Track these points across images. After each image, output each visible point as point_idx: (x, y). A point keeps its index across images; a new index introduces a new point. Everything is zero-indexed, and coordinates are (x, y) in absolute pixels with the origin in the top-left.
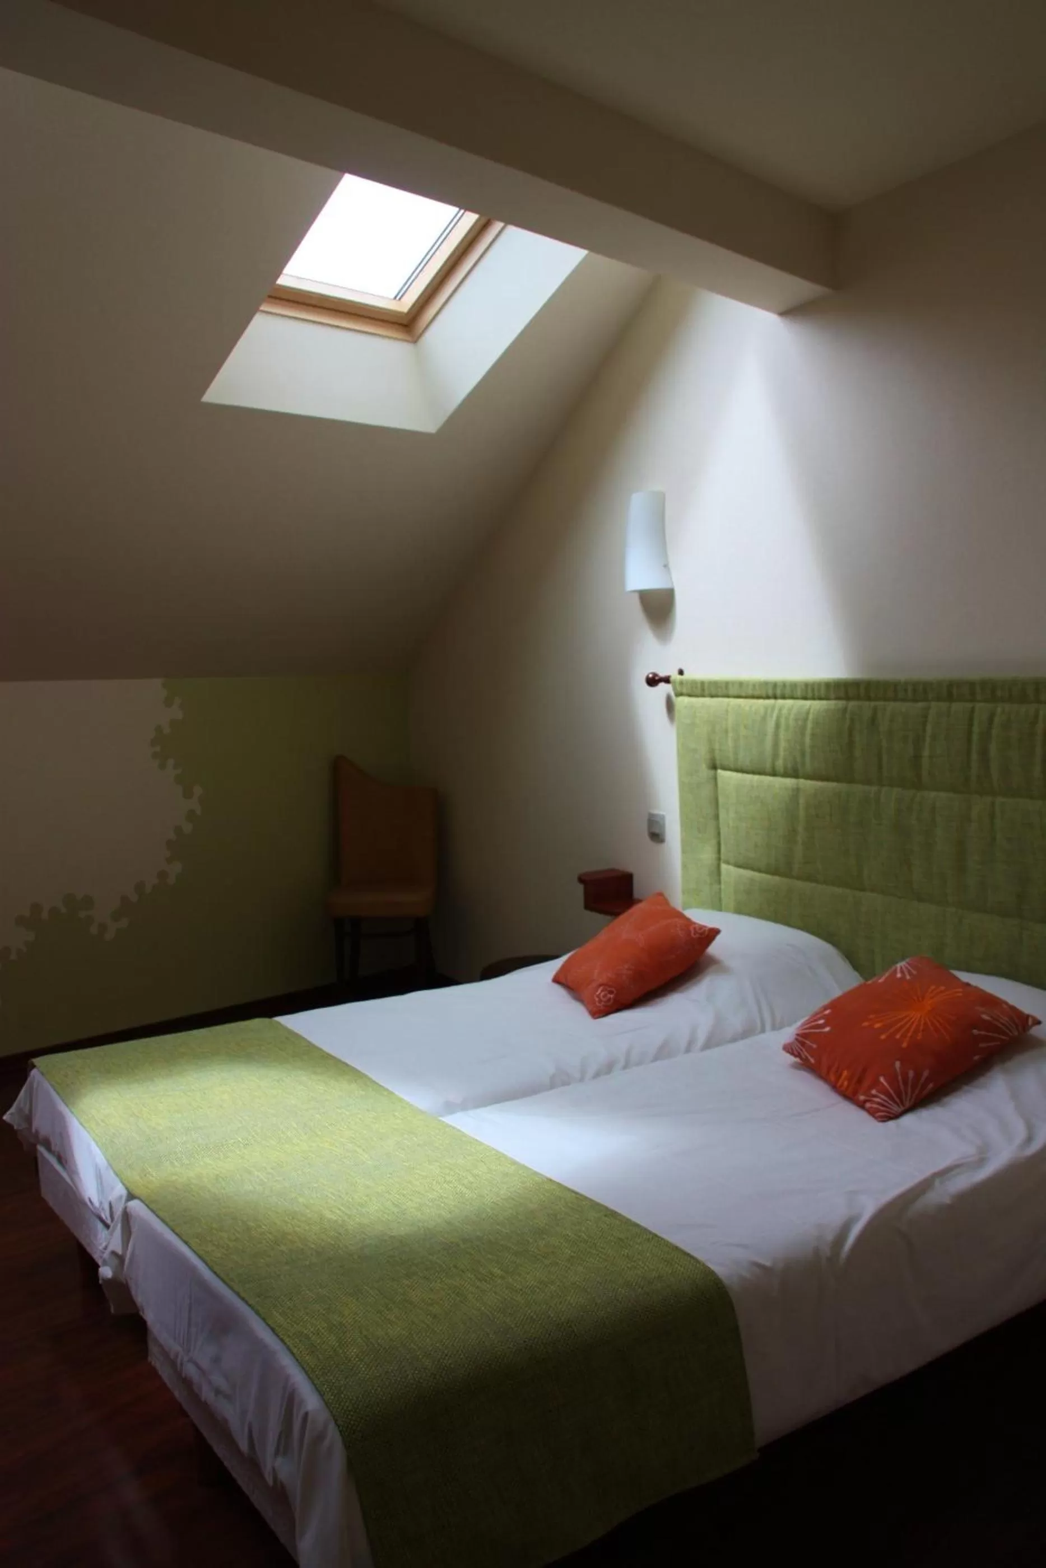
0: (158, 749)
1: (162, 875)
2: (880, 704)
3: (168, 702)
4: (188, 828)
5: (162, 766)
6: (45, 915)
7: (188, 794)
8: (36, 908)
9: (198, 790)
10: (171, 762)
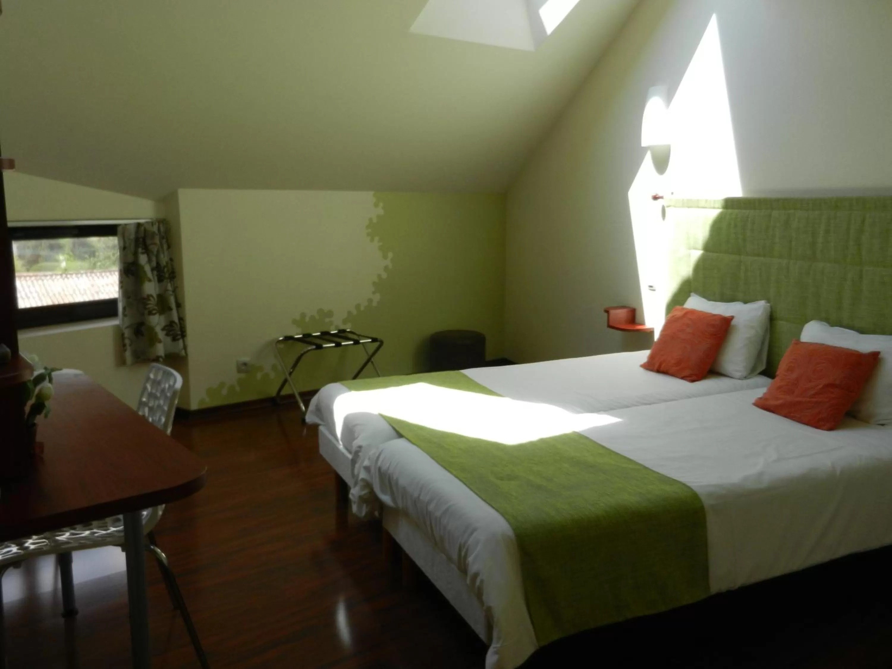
0: (370, 230)
1: (370, 301)
2: (792, 211)
3: (376, 205)
4: (384, 276)
5: (372, 240)
6: (307, 319)
7: (385, 257)
8: (303, 315)
9: (390, 255)
10: (376, 239)
